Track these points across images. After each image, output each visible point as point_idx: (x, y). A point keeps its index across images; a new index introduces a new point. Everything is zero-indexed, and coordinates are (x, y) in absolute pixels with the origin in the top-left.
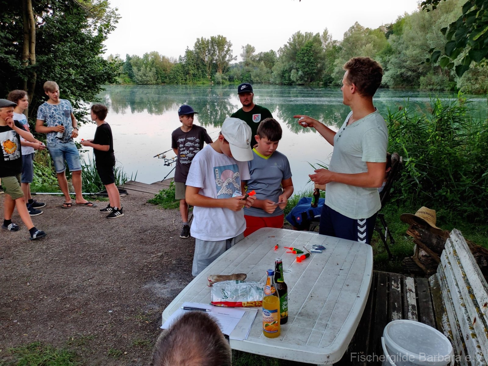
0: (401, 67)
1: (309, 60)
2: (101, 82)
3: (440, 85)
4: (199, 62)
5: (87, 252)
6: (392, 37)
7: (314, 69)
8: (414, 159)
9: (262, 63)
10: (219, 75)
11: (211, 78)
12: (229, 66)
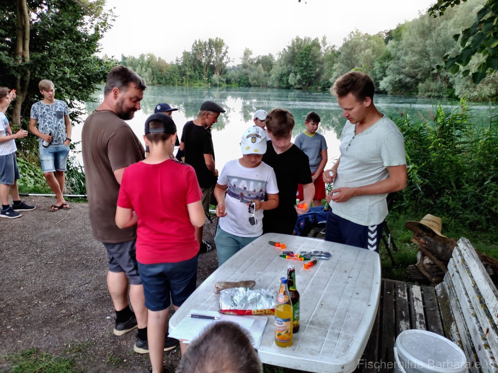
0: (399, 73)
1: (308, 64)
2: (97, 81)
3: (439, 92)
4: (196, 63)
5: (83, 256)
6: (391, 43)
7: (312, 74)
8: (416, 166)
9: (260, 65)
10: (216, 77)
11: (208, 80)
12: (226, 68)
